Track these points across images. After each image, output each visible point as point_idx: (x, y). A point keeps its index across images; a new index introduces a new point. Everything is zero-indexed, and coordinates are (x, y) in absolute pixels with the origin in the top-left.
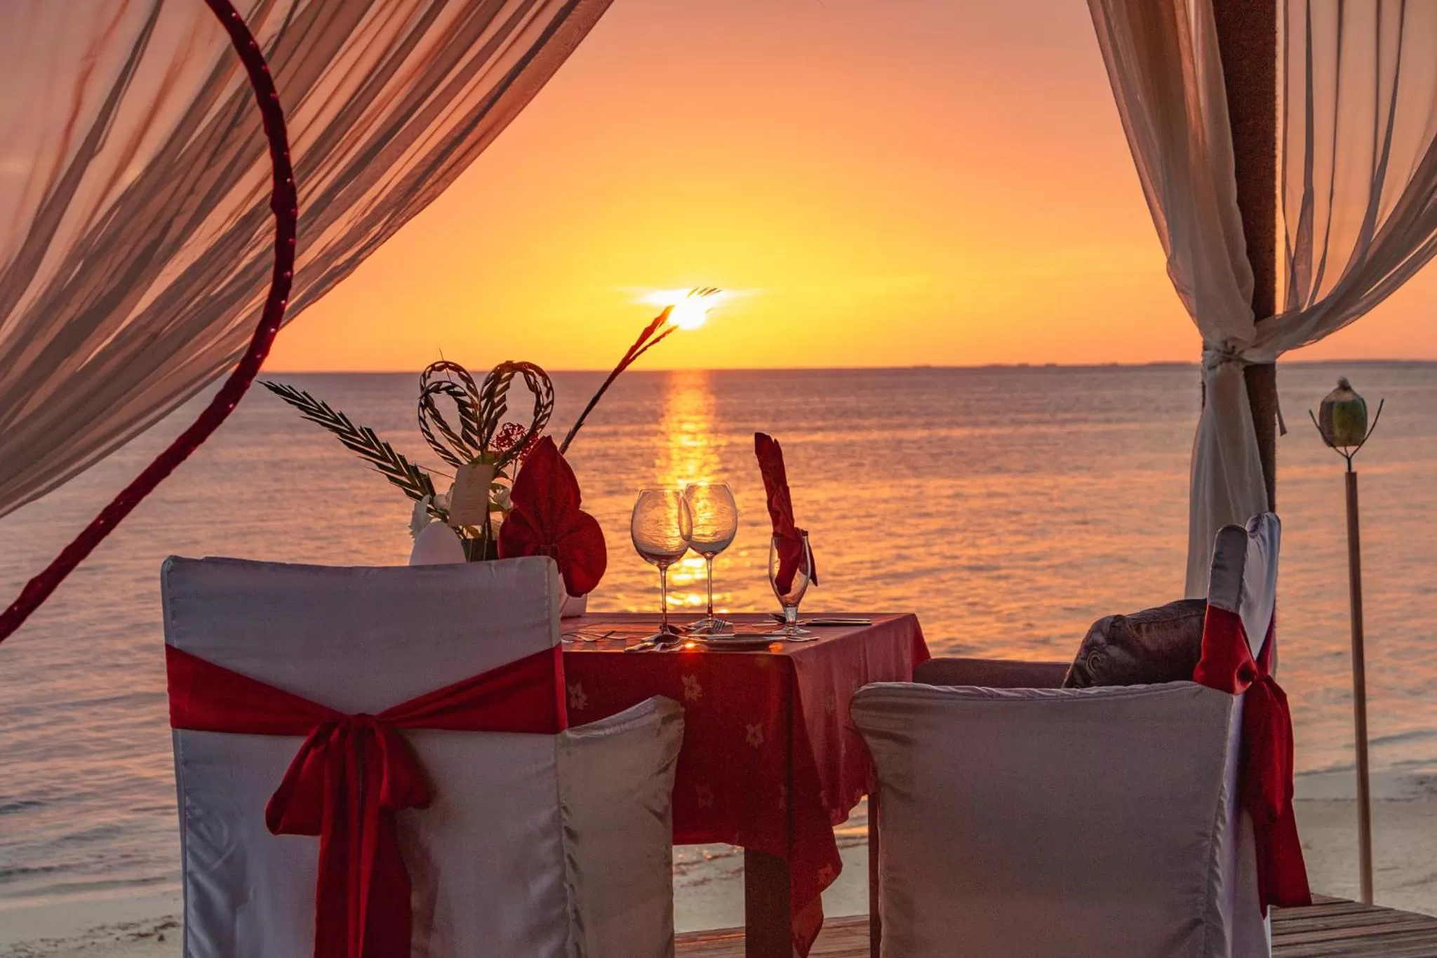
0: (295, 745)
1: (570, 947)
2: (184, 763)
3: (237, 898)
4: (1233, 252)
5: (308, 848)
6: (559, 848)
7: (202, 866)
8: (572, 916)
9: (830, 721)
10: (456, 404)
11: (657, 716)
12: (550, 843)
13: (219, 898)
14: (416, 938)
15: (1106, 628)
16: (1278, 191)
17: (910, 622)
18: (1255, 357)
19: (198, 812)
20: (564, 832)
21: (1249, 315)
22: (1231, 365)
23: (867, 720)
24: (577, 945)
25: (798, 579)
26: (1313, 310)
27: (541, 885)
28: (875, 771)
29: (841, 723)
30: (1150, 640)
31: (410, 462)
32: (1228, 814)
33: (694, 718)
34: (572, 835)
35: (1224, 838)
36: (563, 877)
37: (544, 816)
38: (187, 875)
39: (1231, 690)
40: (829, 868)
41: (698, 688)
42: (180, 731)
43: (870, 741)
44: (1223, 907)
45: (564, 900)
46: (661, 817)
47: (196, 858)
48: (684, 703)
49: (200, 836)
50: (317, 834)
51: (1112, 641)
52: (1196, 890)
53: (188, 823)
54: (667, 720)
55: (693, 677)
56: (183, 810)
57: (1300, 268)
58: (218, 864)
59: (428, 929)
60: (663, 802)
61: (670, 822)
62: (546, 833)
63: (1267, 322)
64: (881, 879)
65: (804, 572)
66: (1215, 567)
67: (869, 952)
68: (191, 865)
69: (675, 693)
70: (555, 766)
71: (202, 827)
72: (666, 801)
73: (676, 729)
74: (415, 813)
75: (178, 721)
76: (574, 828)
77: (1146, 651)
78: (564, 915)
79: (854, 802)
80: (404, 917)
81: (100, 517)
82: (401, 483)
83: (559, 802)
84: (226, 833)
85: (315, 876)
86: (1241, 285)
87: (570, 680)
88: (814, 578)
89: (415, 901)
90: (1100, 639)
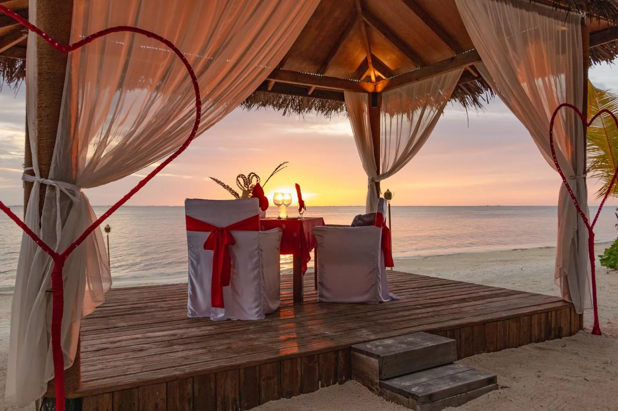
0: (208, 234)
1: (260, 271)
2: (189, 237)
3: (198, 262)
4: (373, 164)
5: (211, 253)
6: (259, 253)
7: (192, 256)
8: (261, 266)
9: (308, 233)
10: (243, 180)
11: (277, 231)
12: (257, 252)
13: (195, 263)
14: (232, 270)
15: (358, 217)
16: (381, 154)
17: (322, 218)
18: (377, 181)
19: (191, 246)
20: (260, 250)
21: (376, 174)
22: (373, 182)
23: (315, 233)
24: (262, 271)
25: (303, 209)
26: (386, 173)
27: (255, 260)
28: (317, 242)
29: (310, 234)
30: (366, 219)
31: (235, 191)
32: (380, 250)
33: (284, 231)
34: (261, 250)
35: (379, 254)
36: (259, 258)
37: (256, 246)
38: (189, 258)
39: (381, 227)
40: (309, 259)
41: (285, 226)
42: (188, 231)
43: (315, 236)
44: (379, 266)
45: (260, 262)
46: (278, 249)
47: (191, 255)
48: (282, 228)
49: (192, 251)
50: (213, 250)
51: (359, 219)
52: (375, 263)
53: (189, 248)
54: (279, 231)
55: (284, 224)
56: (189, 246)
57: (384, 166)
58: (195, 256)
59: (234, 268)
60: (278, 246)
61: (280, 250)
62: (256, 250)
63: (379, 176)
64: (318, 262)
65: (304, 208)
66: (378, 205)
67: (314, 274)
68: (190, 257)
69: (281, 227)
70: (258, 237)
71: (192, 249)
72: (279, 246)
73: (281, 233)
74: (232, 246)
75: (188, 229)
76: (262, 249)
77: (365, 221)
78: (260, 265)
79: (312, 249)
80: (230, 265)
81: (156, 169)
82: (233, 195)
83: (259, 244)
84: (196, 250)
85: (213, 258)
86: (375, 169)
87: (261, 225)
88: (305, 209)
89: (232, 263)
90: (357, 219)
